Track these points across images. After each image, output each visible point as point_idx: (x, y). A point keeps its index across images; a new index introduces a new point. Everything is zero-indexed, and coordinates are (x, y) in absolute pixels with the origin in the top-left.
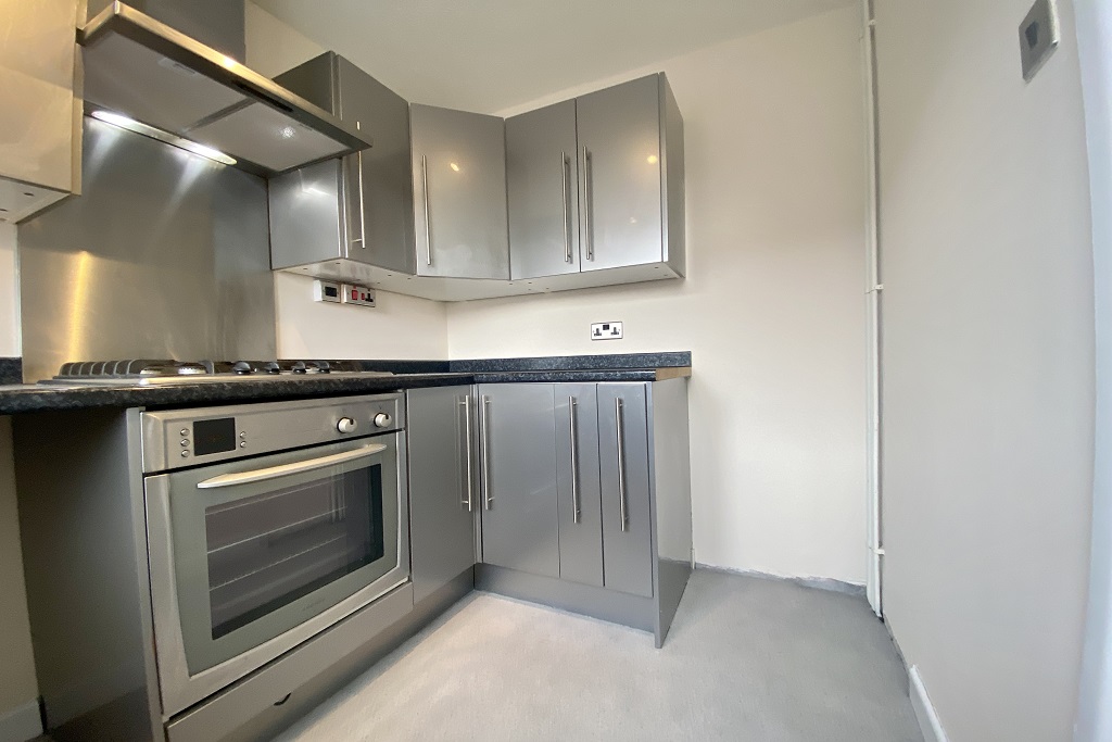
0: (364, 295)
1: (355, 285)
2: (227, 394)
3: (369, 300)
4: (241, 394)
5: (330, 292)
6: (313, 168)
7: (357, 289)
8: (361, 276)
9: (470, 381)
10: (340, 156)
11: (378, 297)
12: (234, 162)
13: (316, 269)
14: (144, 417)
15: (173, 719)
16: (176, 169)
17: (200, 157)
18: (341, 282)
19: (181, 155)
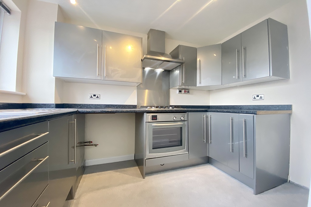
0: (187, 91)
1: (185, 89)
2: (156, 112)
3: (188, 92)
4: (158, 112)
5: (180, 91)
6: (176, 68)
7: (186, 90)
8: (187, 87)
9: (206, 111)
10: (180, 65)
11: (190, 91)
12: (164, 70)
13: (178, 87)
14: (146, 115)
15: (147, 159)
16: (156, 73)
17: (159, 71)
18: (182, 89)
19: (157, 71)
